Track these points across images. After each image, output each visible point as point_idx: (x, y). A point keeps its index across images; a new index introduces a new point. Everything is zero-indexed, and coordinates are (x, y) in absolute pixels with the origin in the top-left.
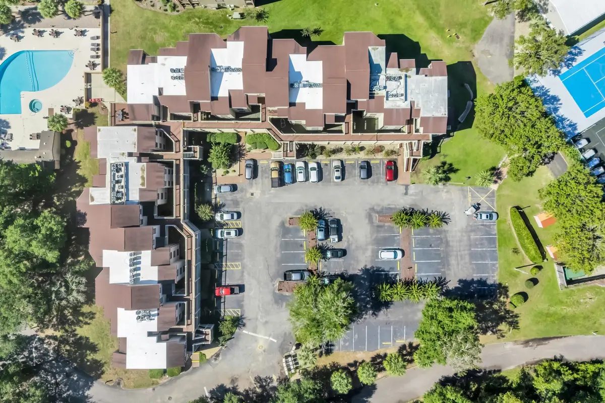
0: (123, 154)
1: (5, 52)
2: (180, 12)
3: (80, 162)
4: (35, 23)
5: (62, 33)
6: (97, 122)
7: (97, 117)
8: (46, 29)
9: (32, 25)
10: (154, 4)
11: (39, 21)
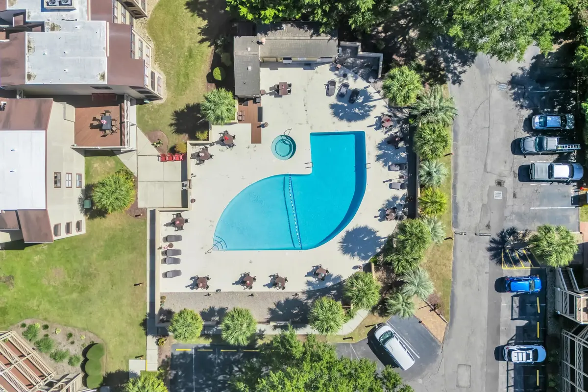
0: (53, 28)
1: (342, 246)
2: (20, 324)
3: (202, 41)
4: (287, 301)
5: (237, 283)
6: (171, 117)
7: (171, 125)
8: (267, 289)
9: (291, 297)
10: (68, 339)
11: (278, 305)
